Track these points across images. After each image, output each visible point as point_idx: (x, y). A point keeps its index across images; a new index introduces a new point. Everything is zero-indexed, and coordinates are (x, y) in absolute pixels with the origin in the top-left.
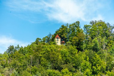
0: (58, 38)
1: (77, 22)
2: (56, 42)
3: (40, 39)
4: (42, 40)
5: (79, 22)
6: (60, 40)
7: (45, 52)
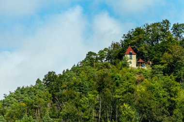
0: (131, 54)
1: (164, 22)
2: (128, 61)
3: (95, 54)
4: (98, 56)
5: (168, 22)
6: (134, 57)
7: (125, 90)
